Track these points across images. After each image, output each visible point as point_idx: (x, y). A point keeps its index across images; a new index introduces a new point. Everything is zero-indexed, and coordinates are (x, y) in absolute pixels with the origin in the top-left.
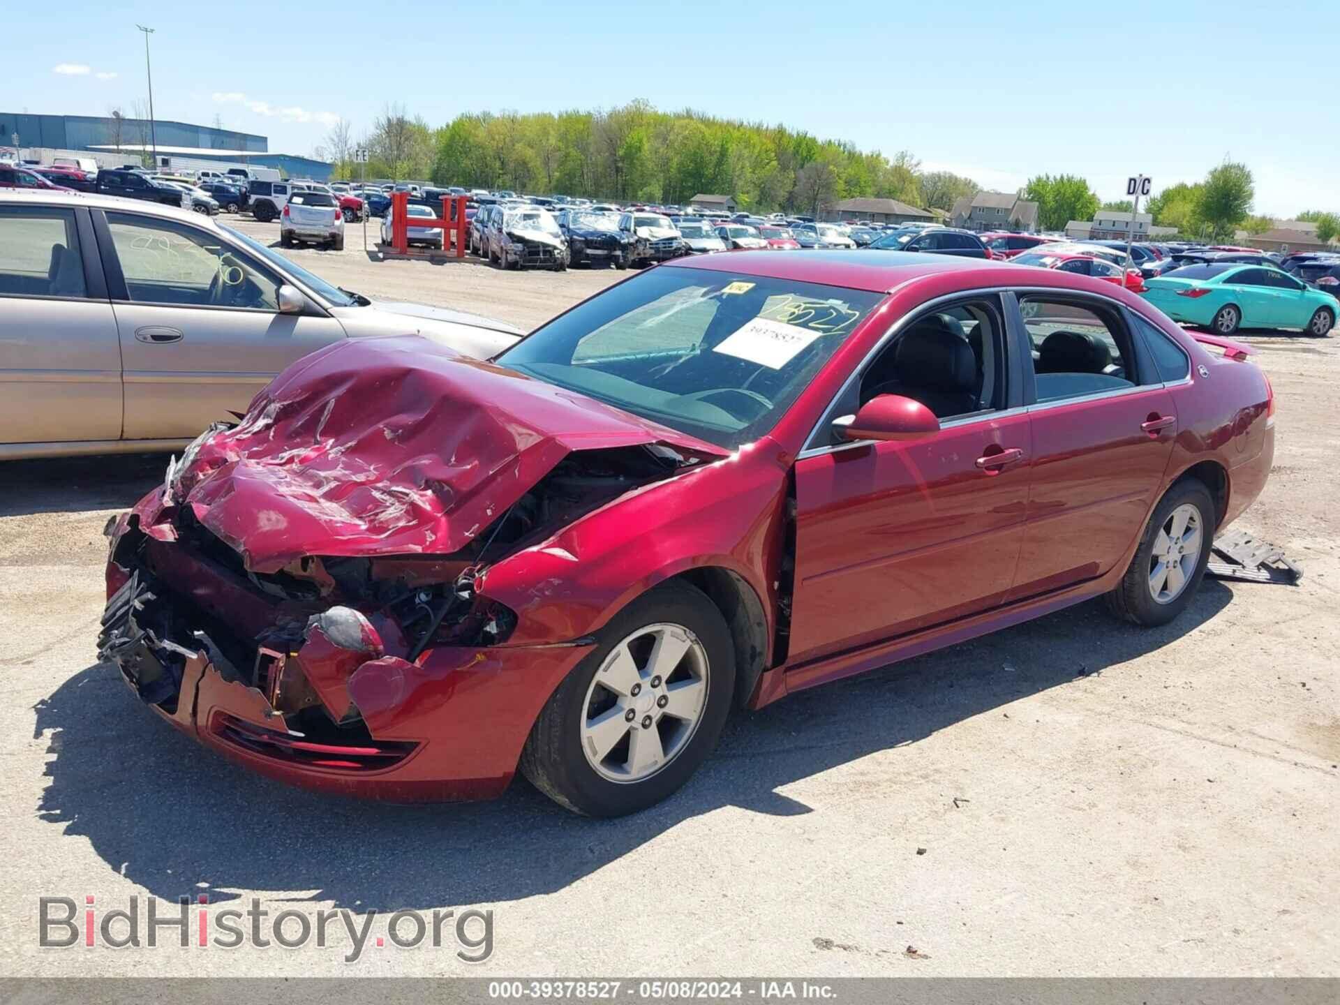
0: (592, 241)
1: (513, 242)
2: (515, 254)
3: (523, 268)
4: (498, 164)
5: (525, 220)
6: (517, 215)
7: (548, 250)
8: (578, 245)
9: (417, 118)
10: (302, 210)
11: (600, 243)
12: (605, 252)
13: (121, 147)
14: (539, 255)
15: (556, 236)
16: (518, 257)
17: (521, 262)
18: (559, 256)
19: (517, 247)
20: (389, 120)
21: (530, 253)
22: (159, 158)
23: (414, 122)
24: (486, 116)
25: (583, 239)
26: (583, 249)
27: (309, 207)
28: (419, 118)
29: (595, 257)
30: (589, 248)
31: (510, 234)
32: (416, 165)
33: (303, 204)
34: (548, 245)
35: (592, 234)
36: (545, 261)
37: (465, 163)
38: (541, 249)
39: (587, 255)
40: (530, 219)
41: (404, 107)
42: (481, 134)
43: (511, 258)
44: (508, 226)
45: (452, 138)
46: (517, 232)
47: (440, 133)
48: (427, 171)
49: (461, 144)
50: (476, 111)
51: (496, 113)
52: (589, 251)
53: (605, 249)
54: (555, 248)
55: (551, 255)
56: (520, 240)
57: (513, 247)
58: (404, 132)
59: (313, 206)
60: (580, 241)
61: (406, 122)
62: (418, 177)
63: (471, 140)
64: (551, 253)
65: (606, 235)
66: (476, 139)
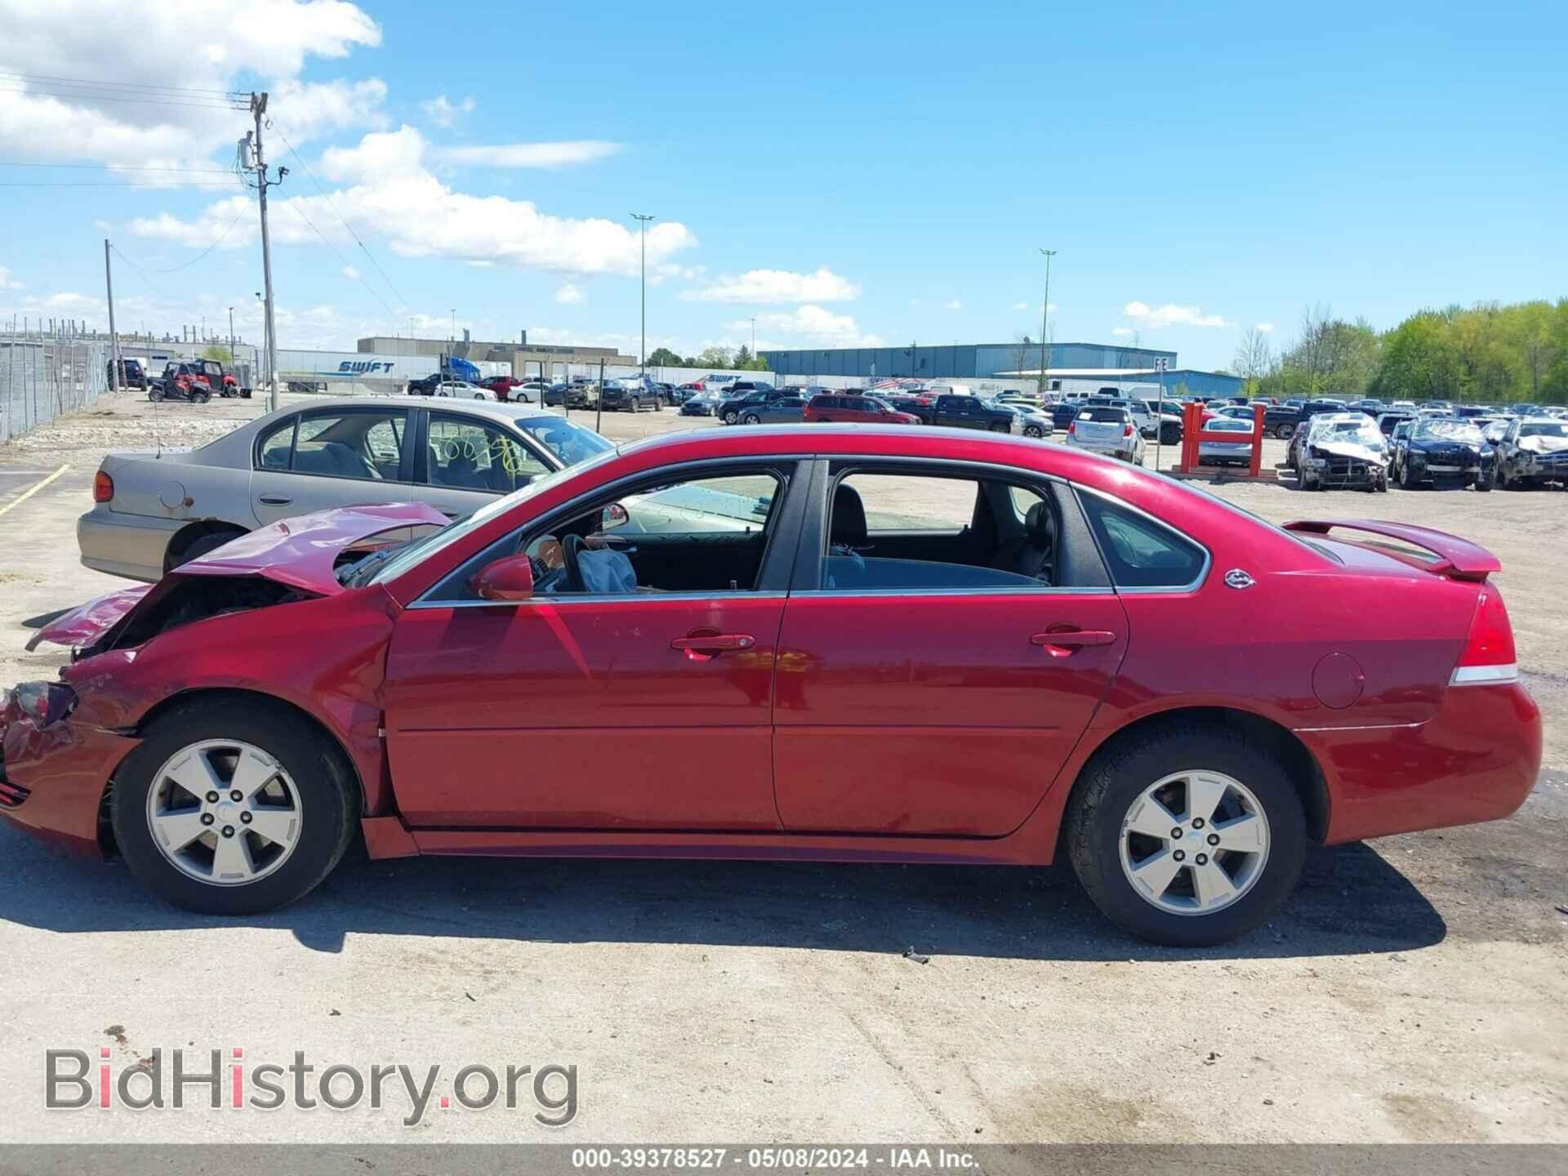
0: (1436, 455)
1: (1314, 457)
2: (1315, 471)
3: (1324, 488)
4: (1462, 368)
5: (1338, 430)
6: (1328, 425)
7: (1360, 466)
8: (1417, 461)
9: (1360, 321)
10: (1087, 427)
11: (1447, 458)
12: (1457, 469)
13: (1023, 373)
14: (1346, 472)
15: (1376, 448)
16: (1317, 474)
17: (1322, 481)
18: (1374, 473)
19: (1317, 463)
20: (1324, 325)
21: (1334, 470)
22: (1051, 381)
23: (1354, 324)
24: (1454, 311)
25: (1423, 452)
26: (1423, 465)
27: (1097, 423)
28: (1362, 321)
29: (1440, 474)
30: (1432, 463)
31: (1313, 448)
32: (1352, 375)
33: (1092, 419)
34: (1361, 461)
35: (1438, 446)
36: (1354, 479)
37: (1418, 369)
38: (1350, 465)
39: (1430, 473)
40: (1345, 430)
41: (1329, 308)
42: (1444, 332)
43: (1310, 476)
44: (1315, 437)
45: (1403, 340)
46: (1320, 445)
47: (1388, 336)
48: (1364, 382)
49: (1414, 346)
50: (1439, 305)
51: (1467, 305)
52: (1431, 468)
53: (1458, 465)
54: (1371, 463)
55: (1363, 472)
56: (1325, 454)
57: (1313, 464)
58: (1340, 337)
59: (1100, 421)
60: (1419, 455)
61: (1345, 326)
62: (1354, 390)
63: (1429, 341)
64: (1363, 470)
65: (1458, 447)
66: (1436, 340)
